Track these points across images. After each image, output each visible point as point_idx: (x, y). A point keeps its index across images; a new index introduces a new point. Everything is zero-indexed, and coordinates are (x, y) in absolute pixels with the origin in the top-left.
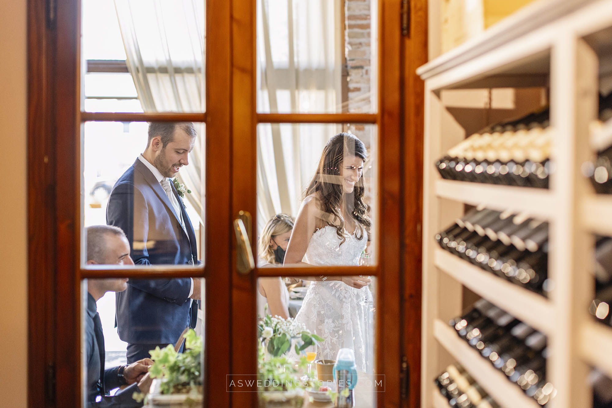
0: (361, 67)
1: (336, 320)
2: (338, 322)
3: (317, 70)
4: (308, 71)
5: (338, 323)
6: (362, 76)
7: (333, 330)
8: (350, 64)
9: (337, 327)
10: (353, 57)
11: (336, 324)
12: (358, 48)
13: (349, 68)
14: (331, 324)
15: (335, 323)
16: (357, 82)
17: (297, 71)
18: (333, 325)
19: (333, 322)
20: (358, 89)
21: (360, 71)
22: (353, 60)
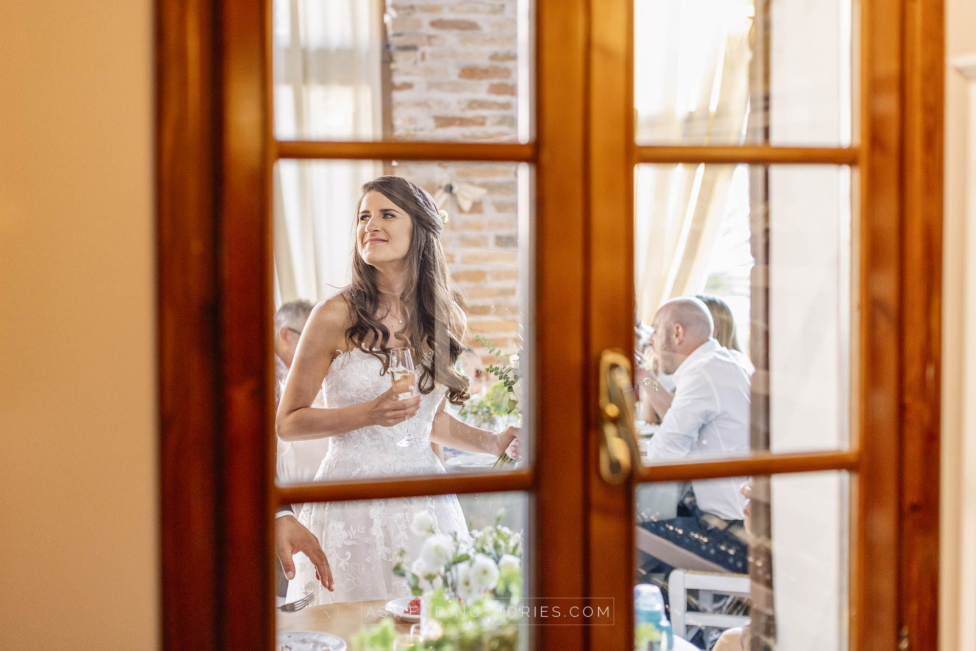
0: (413, 48)
1: (351, 527)
2: (355, 530)
3: (339, 51)
4: (324, 53)
5: (354, 533)
6: (415, 63)
7: (343, 544)
8: (394, 41)
9: (351, 540)
10: (399, 30)
11: (351, 534)
12: (409, 14)
13: (392, 49)
14: (341, 533)
15: (349, 531)
16: (408, 74)
17: (305, 52)
18: (345, 535)
19: (347, 528)
20: (408, 86)
21: (411, 54)
22: (399, 35)
